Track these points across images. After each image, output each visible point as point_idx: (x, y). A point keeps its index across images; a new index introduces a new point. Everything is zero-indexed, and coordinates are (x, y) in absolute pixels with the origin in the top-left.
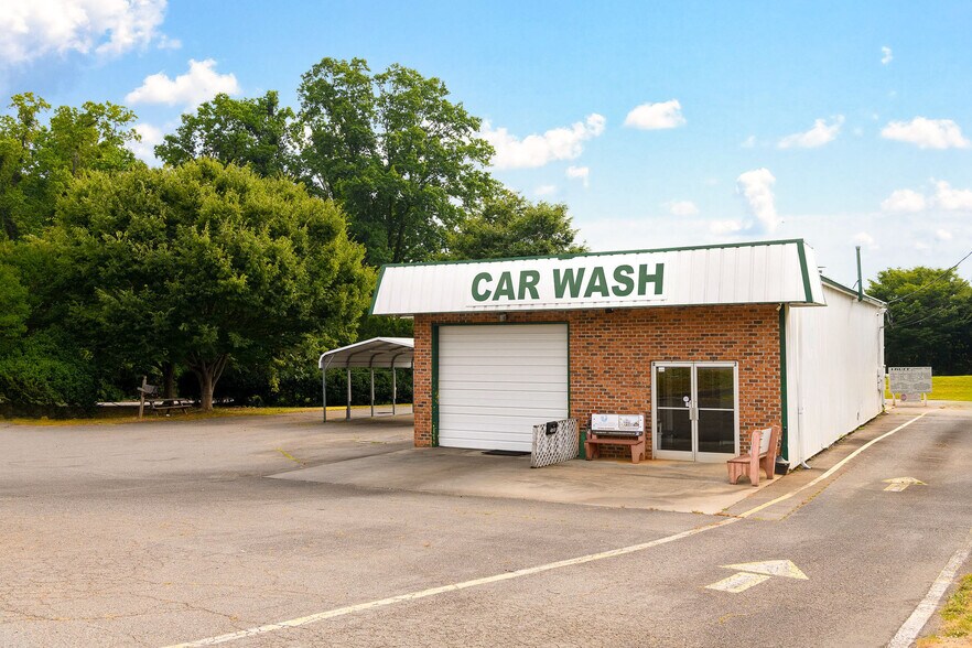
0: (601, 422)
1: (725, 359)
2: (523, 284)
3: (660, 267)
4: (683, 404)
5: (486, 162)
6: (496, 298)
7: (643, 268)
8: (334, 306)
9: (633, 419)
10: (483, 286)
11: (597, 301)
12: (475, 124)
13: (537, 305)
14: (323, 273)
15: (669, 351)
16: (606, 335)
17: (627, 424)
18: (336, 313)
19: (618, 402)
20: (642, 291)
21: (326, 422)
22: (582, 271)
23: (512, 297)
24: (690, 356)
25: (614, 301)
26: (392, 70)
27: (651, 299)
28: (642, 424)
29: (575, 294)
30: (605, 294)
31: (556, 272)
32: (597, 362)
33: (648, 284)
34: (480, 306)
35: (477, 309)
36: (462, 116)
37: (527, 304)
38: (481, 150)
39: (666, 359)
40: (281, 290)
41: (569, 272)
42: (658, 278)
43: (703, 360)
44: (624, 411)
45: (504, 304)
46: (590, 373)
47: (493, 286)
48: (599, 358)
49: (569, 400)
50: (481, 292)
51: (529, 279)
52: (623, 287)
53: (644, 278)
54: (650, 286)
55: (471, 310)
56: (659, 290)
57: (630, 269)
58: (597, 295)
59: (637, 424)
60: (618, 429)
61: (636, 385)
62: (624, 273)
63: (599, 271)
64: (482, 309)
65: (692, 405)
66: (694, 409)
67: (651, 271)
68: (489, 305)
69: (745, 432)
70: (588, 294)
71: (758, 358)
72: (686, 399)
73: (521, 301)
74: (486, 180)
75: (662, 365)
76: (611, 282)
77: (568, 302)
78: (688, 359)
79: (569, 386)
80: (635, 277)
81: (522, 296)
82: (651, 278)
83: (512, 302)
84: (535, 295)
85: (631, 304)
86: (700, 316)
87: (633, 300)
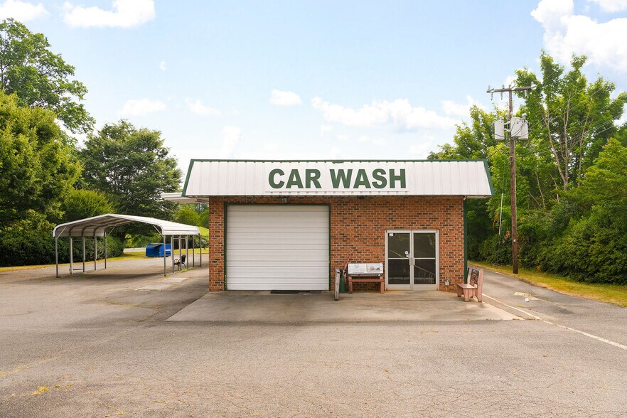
0: (353, 269)
1: (432, 228)
2: (308, 179)
3: (403, 171)
4: (405, 256)
5: (81, 97)
6: (289, 186)
7: (392, 171)
8: (57, 190)
9: (376, 266)
10: (277, 178)
11: (362, 191)
12: (70, 70)
13: (320, 192)
14: (50, 165)
15: (397, 223)
16: (356, 213)
17: (372, 269)
18: (57, 195)
19: (364, 255)
20: (392, 186)
21: (58, 277)
22: (350, 171)
23: (301, 186)
24: (410, 227)
25: (374, 192)
26: (7, 22)
27: (398, 190)
28: (382, 269)
29: (347, 185)
30: (368, 186)
31: (332, 171)
32: (350, 230)
33: (396, 181)
34: (276, 192)
35: (274, 194)
36: (61, 63)
37: (313, 191)
38: (79, 88)
39: (395, 228)
40: (22, 175)
41: (341, 172)
42: (402, 178)
43: (418, 228)
44: (368, 261)
45: (295, 191)
46: (345, 238)
47: (285, 178)
48: (352, 227)
49: (330, 255)
50: (276, 182)
51: (313, 175)
52: (380, 183)
53: (393, 178)
54: (398, 183)
55: (270, 194)
56: (403, 186)
57: (383, 172)
58: (362, 187)
59: (378, 269)
60: (366, 273)
61: (376, 245)
62: (379, 174)
63: (362, 172)
64: (278, 194)
65: (410, 256)
66: (412, 259)
67: (397, 173)
68: (284, 191)
69: (443, 271)
70: (356, 186)
71: (451, 228)
72: (407, 252)
73: (308, 190)
74: (81, 109)
75: (392, 232)
76: (371, 179)
77: (341, 191)
78: (409, 229)
79: (330, 246)
80: (387, 176)
81: (308, 186)
82: (398, 178)
83: (301, 190)
84: (318, 186)
85: (386, 194)
86: (417, 202)
87: (387, 191)
